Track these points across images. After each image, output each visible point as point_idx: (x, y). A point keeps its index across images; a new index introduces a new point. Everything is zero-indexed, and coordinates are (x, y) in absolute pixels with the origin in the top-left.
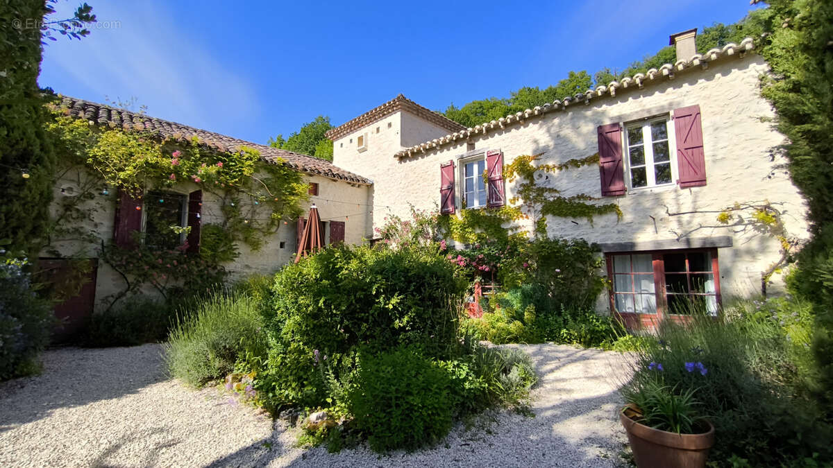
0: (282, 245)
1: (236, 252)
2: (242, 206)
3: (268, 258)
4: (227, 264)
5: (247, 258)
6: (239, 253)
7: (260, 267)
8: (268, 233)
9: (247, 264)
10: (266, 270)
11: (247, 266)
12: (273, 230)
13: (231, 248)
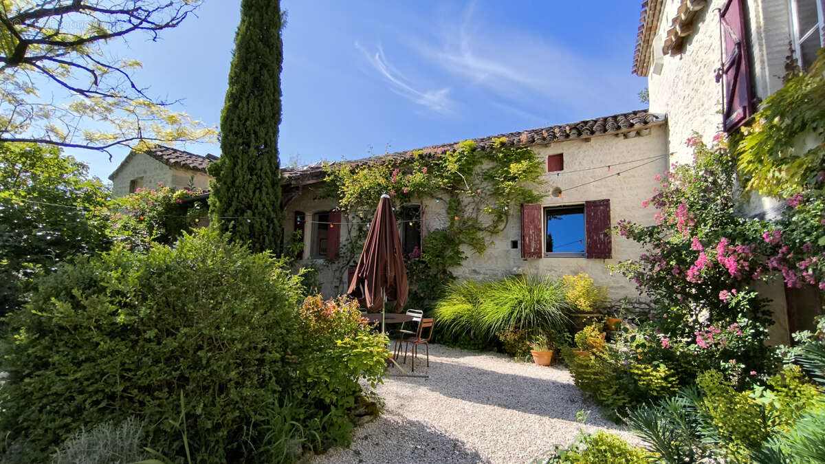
0: (515, 245)
1: (464, 256)
2: (466, 206)
3: (497, 261)
4: (456, 270)
5: (474, 262)
6: (467, 257)
7: (488, 272)
8: (494, 231)
9: (473, 268)
10: (496, 275)
11: (475, 271)
12: (501, 226)
13: (458, 253)
